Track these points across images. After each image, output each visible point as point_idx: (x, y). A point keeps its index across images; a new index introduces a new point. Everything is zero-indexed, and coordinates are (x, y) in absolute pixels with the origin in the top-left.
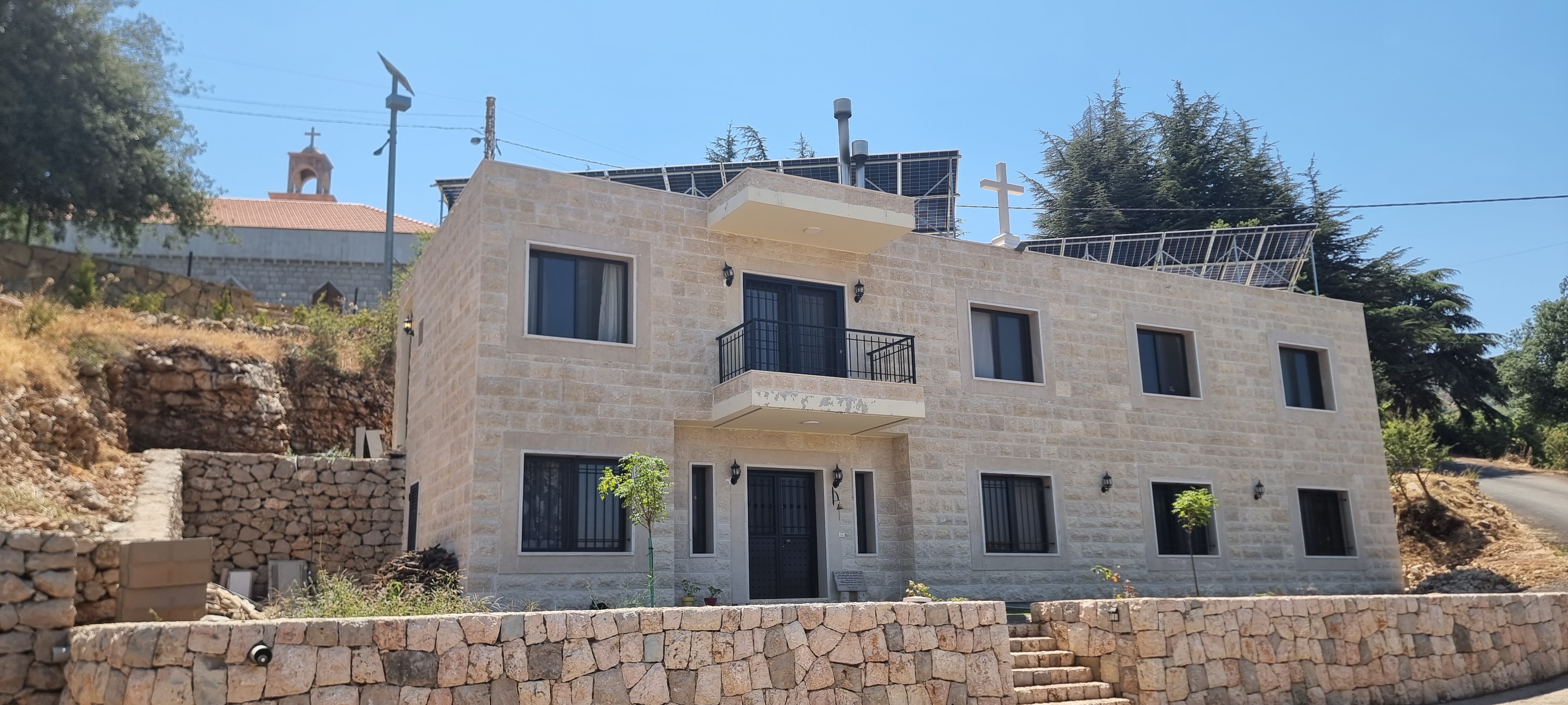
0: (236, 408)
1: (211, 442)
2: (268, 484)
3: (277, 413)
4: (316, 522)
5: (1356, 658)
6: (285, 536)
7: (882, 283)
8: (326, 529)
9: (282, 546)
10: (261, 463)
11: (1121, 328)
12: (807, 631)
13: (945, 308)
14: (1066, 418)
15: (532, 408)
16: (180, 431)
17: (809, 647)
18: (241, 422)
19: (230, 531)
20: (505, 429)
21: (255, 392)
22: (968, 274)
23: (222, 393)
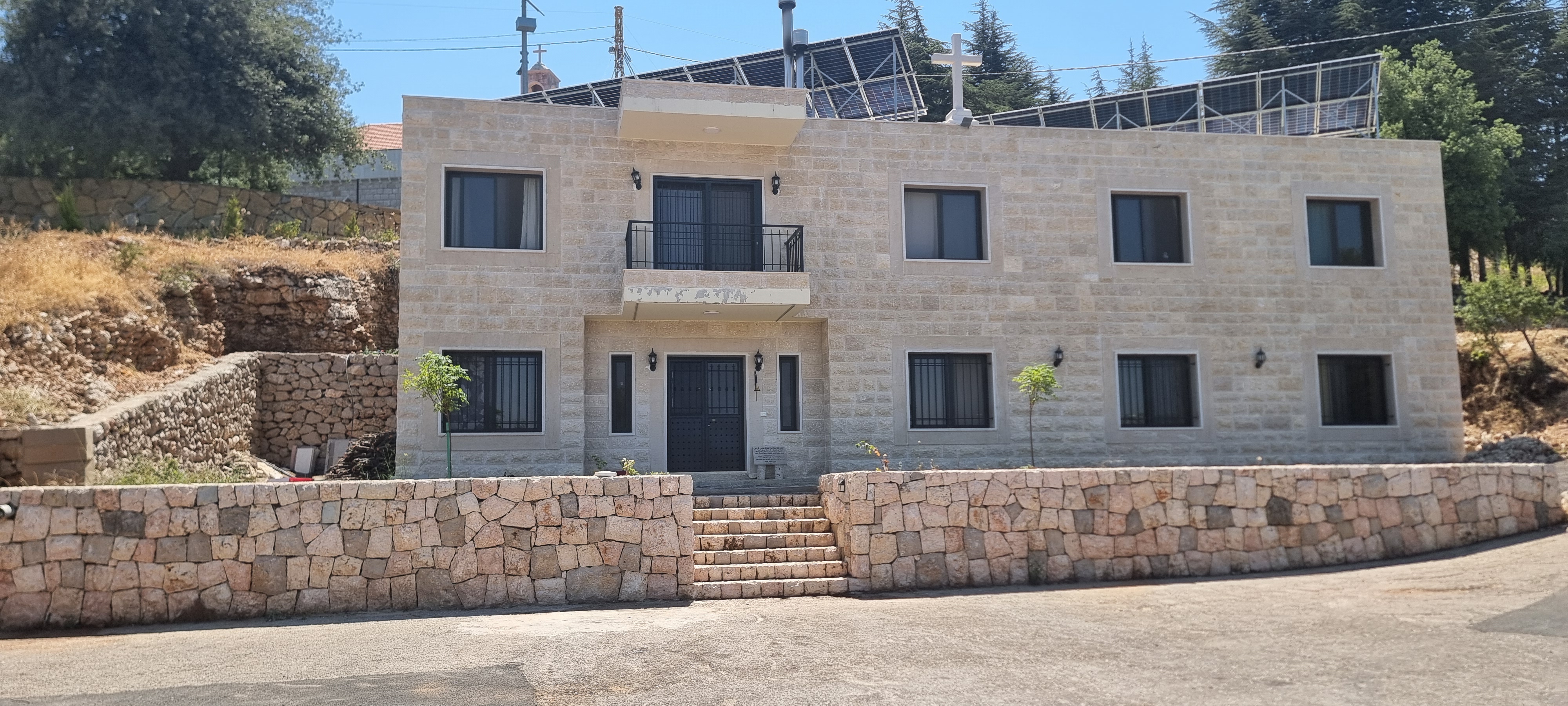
0: (313, 316)
1: (295, 344)
2: (327, 378)
3: (348, 318)
4: (366, 407)
5: (1121, 529)
6: (342, 419)
7: (804, 174)
8: (374, 414)
9: (339, 428)
10: (321, 360)
11: (1091, 195)
12: (480, 501)
13: (875, 193)
14: (1014, 294)
15: (448, 311)
16: (271, 336)
17: (480, 513)
18: (318, 326)
19: (299, 416)
20: (425, 330)
21: (328, 301)
22: (903, 155)
23: (302, 304)
